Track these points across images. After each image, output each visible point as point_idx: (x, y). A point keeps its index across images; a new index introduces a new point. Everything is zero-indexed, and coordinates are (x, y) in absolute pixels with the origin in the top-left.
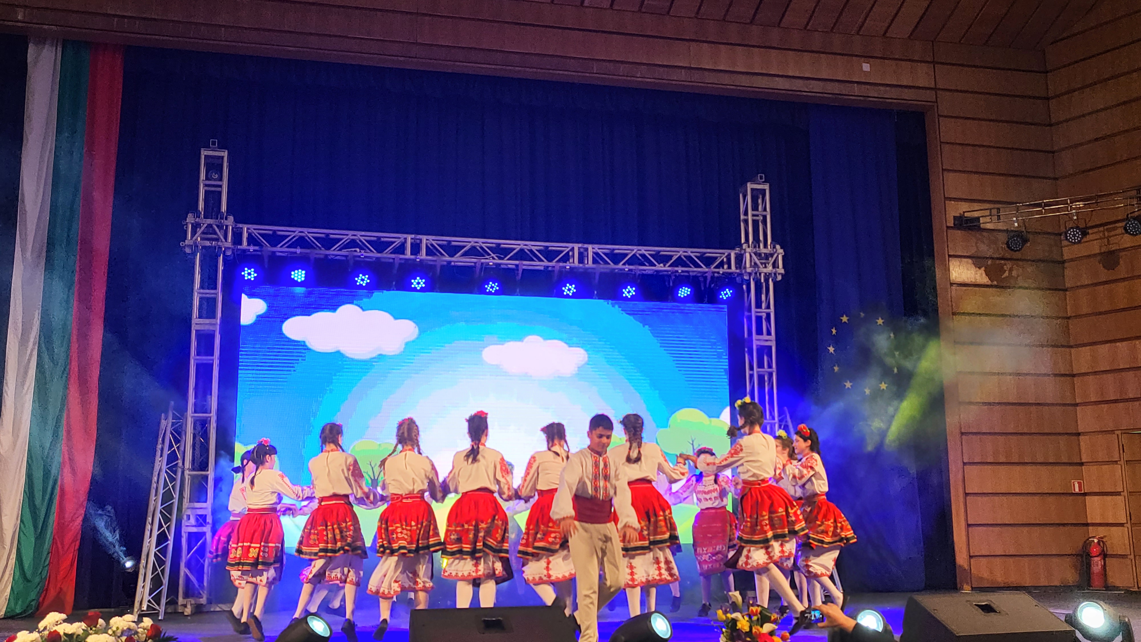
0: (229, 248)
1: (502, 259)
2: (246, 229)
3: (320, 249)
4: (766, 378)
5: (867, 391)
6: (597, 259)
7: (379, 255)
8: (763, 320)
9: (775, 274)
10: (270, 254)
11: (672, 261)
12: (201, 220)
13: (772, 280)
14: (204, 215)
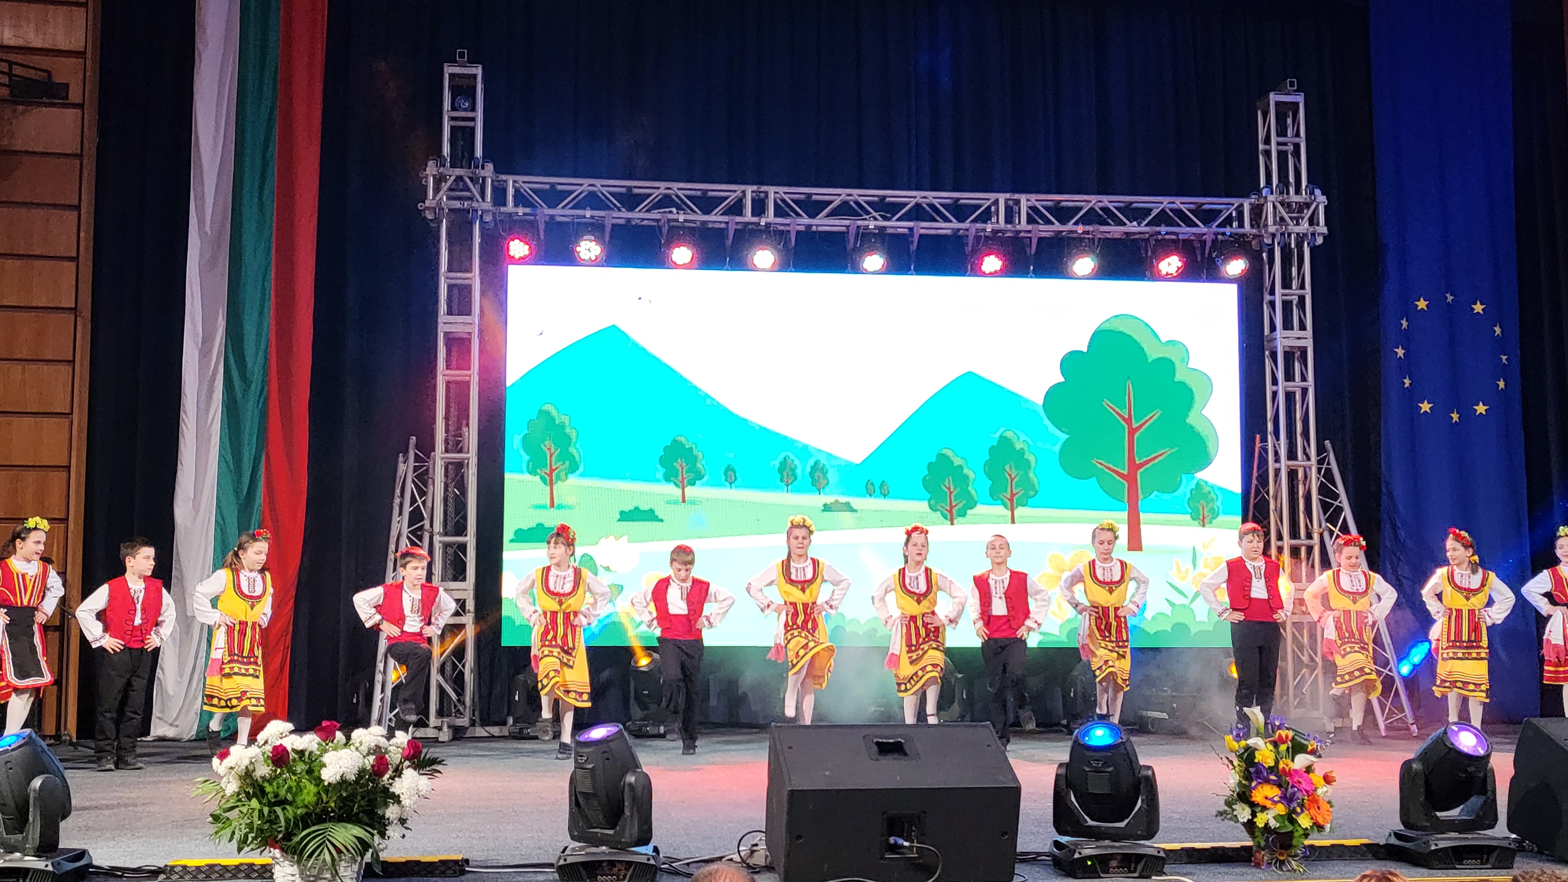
0: (489, 211)
1: (888, 219)
2: (510, 181)
3: (620, 210)
4: (1298, 397)
5: (1455, 417)
6: (1034, 215)
7: (706, 218)
8: (1294, 308)
9: (1313, 234)
10: (547, 219)
11: (1150, 218)
12: (448, 170)
13: (1308, 244)
14: (450, 162)
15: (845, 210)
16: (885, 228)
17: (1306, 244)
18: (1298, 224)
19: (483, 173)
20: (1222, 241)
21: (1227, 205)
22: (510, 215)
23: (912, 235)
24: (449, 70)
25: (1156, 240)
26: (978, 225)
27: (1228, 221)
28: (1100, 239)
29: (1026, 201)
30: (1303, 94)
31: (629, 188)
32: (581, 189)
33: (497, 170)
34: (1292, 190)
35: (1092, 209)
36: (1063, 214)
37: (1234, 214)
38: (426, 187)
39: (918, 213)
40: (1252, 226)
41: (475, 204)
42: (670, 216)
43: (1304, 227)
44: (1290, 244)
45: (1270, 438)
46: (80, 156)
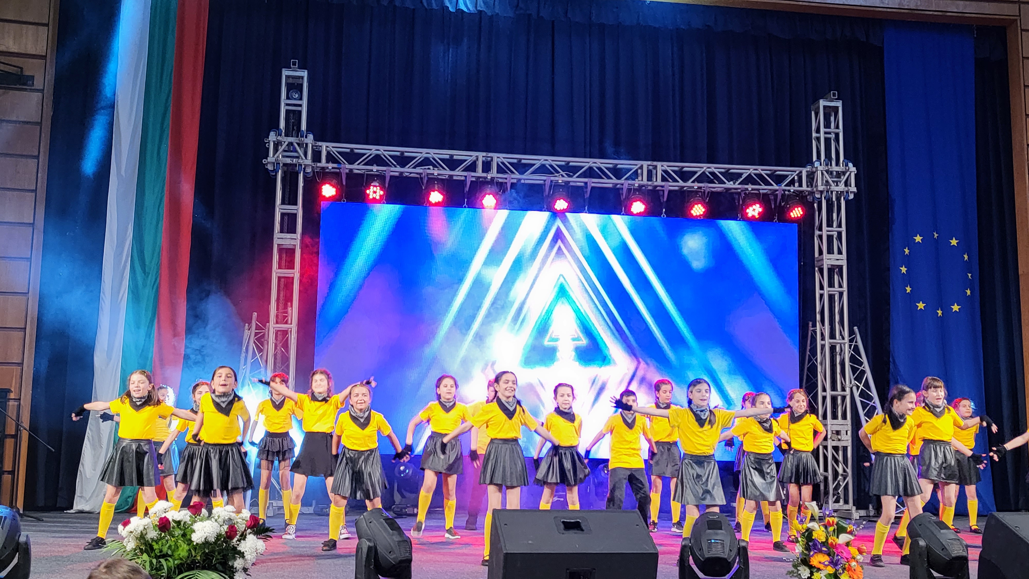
0: (309, 165)
1: (571, 176)
2: (325, 147)
3: (396, 167)
4: (837, 298)
5: (940, 312)
6: (666, 177)
7: (452, 173)
8: (835, 240)
9: (847, 192)
10: (347, 171)
11: (741, 179)
12: (282, 138)
13: (844, 198)
14: (285, 133)
15: (542, 169)
16: (569, 182)
17: (842, 198)
18: (837, 185)
19: (306, 141)
20: (788, 195)
21: (791, 172)
22: (323, 168)
23: (587, 188)
24: (285, 73)
25: (745, 194)
26: (630, 182)
27: (792, 183)
28: (708, 192)
29: (661, 166)
30: (841, 101)
31: (402, 153)
32: (369, 152)
33: (316, 139)
34: (834, 163)
35: (704, 173)
36: (685, 176)
37: (796, 178)
38: (268, 149)
39: (590, 173)
40: (808, 186)
41: (300, 161)
42: (429, 171)
43: (841, 187)
44: (832, 198)
45: (818, 325)
46: (40, 124)
